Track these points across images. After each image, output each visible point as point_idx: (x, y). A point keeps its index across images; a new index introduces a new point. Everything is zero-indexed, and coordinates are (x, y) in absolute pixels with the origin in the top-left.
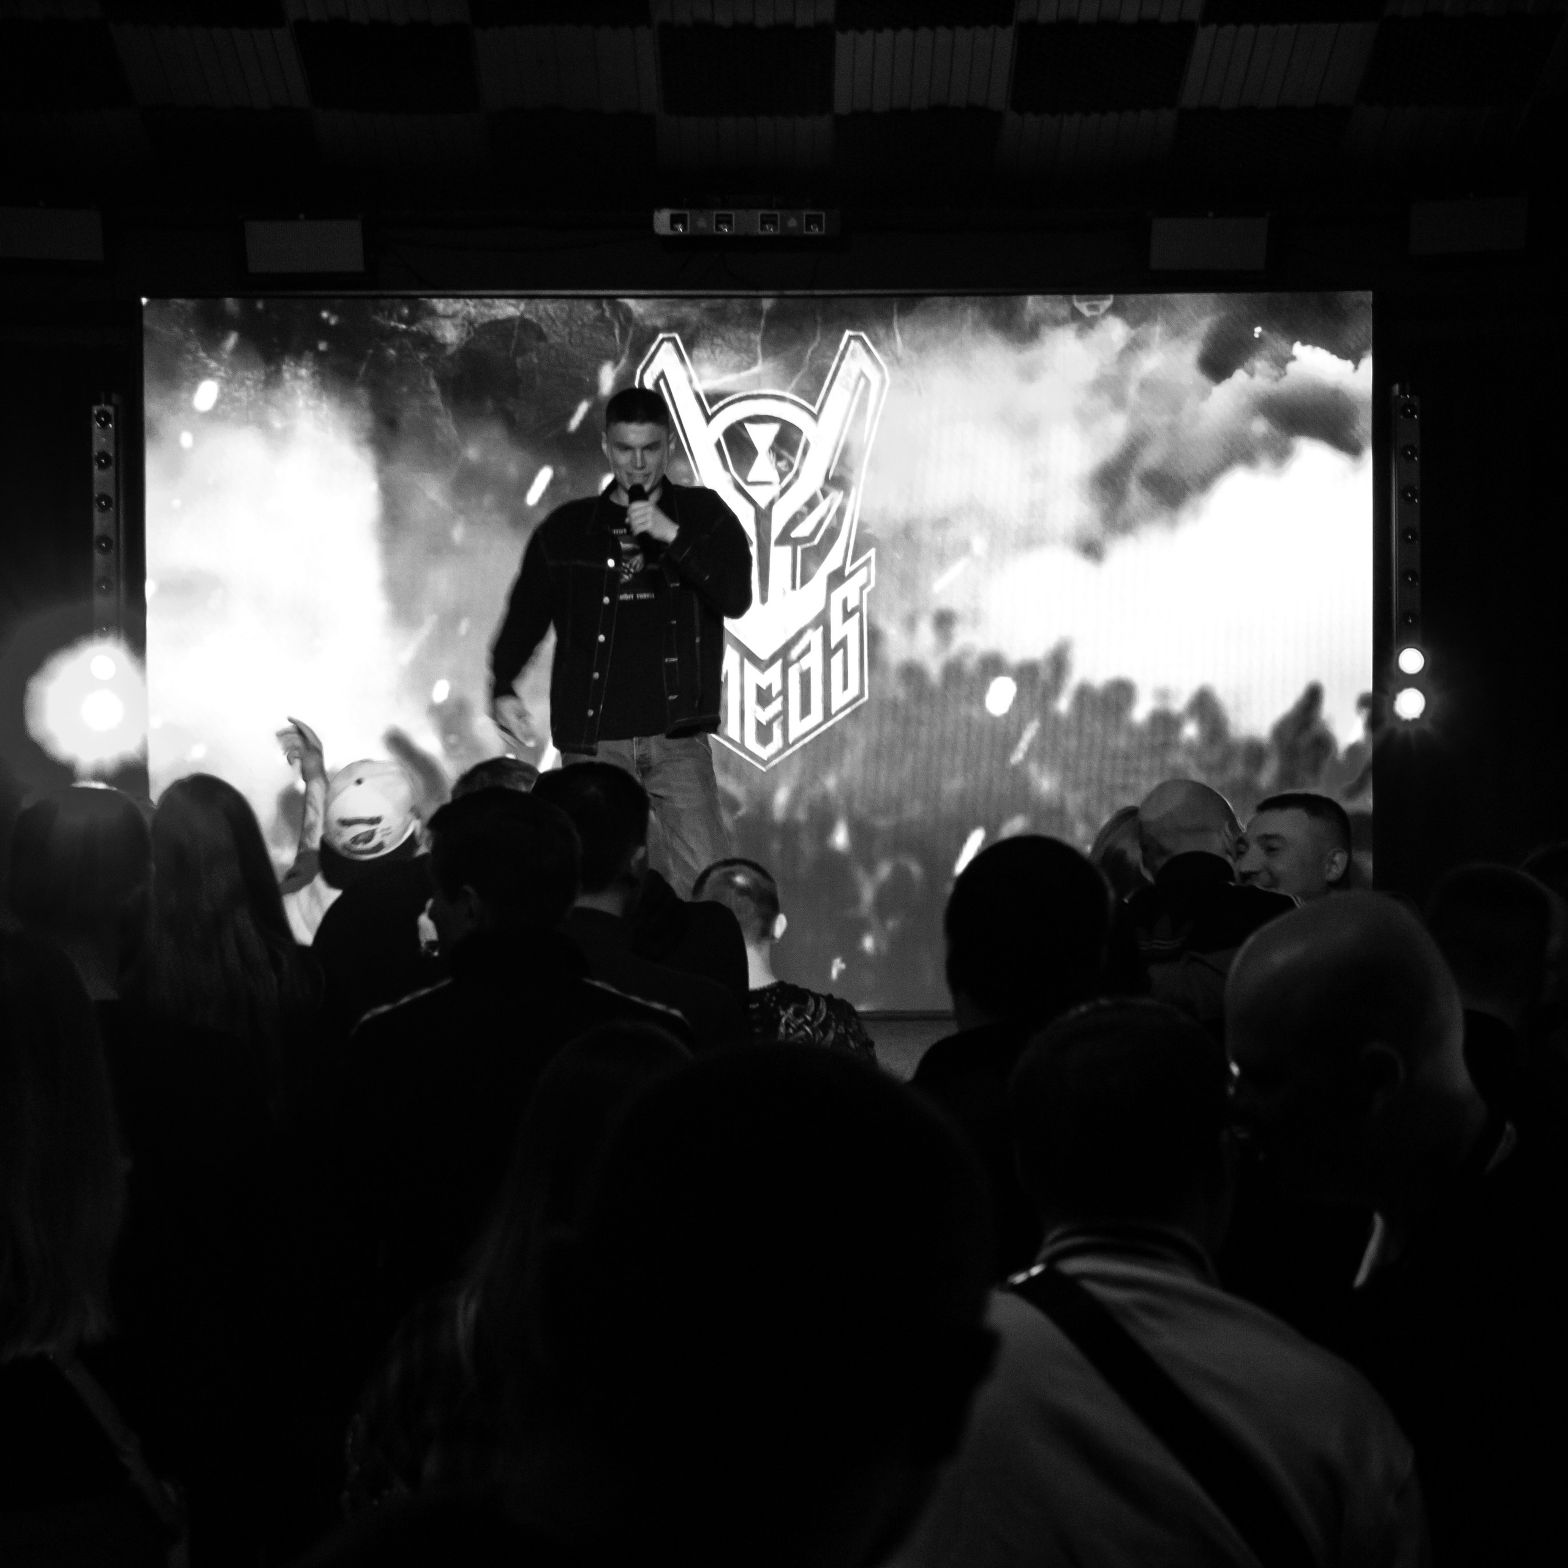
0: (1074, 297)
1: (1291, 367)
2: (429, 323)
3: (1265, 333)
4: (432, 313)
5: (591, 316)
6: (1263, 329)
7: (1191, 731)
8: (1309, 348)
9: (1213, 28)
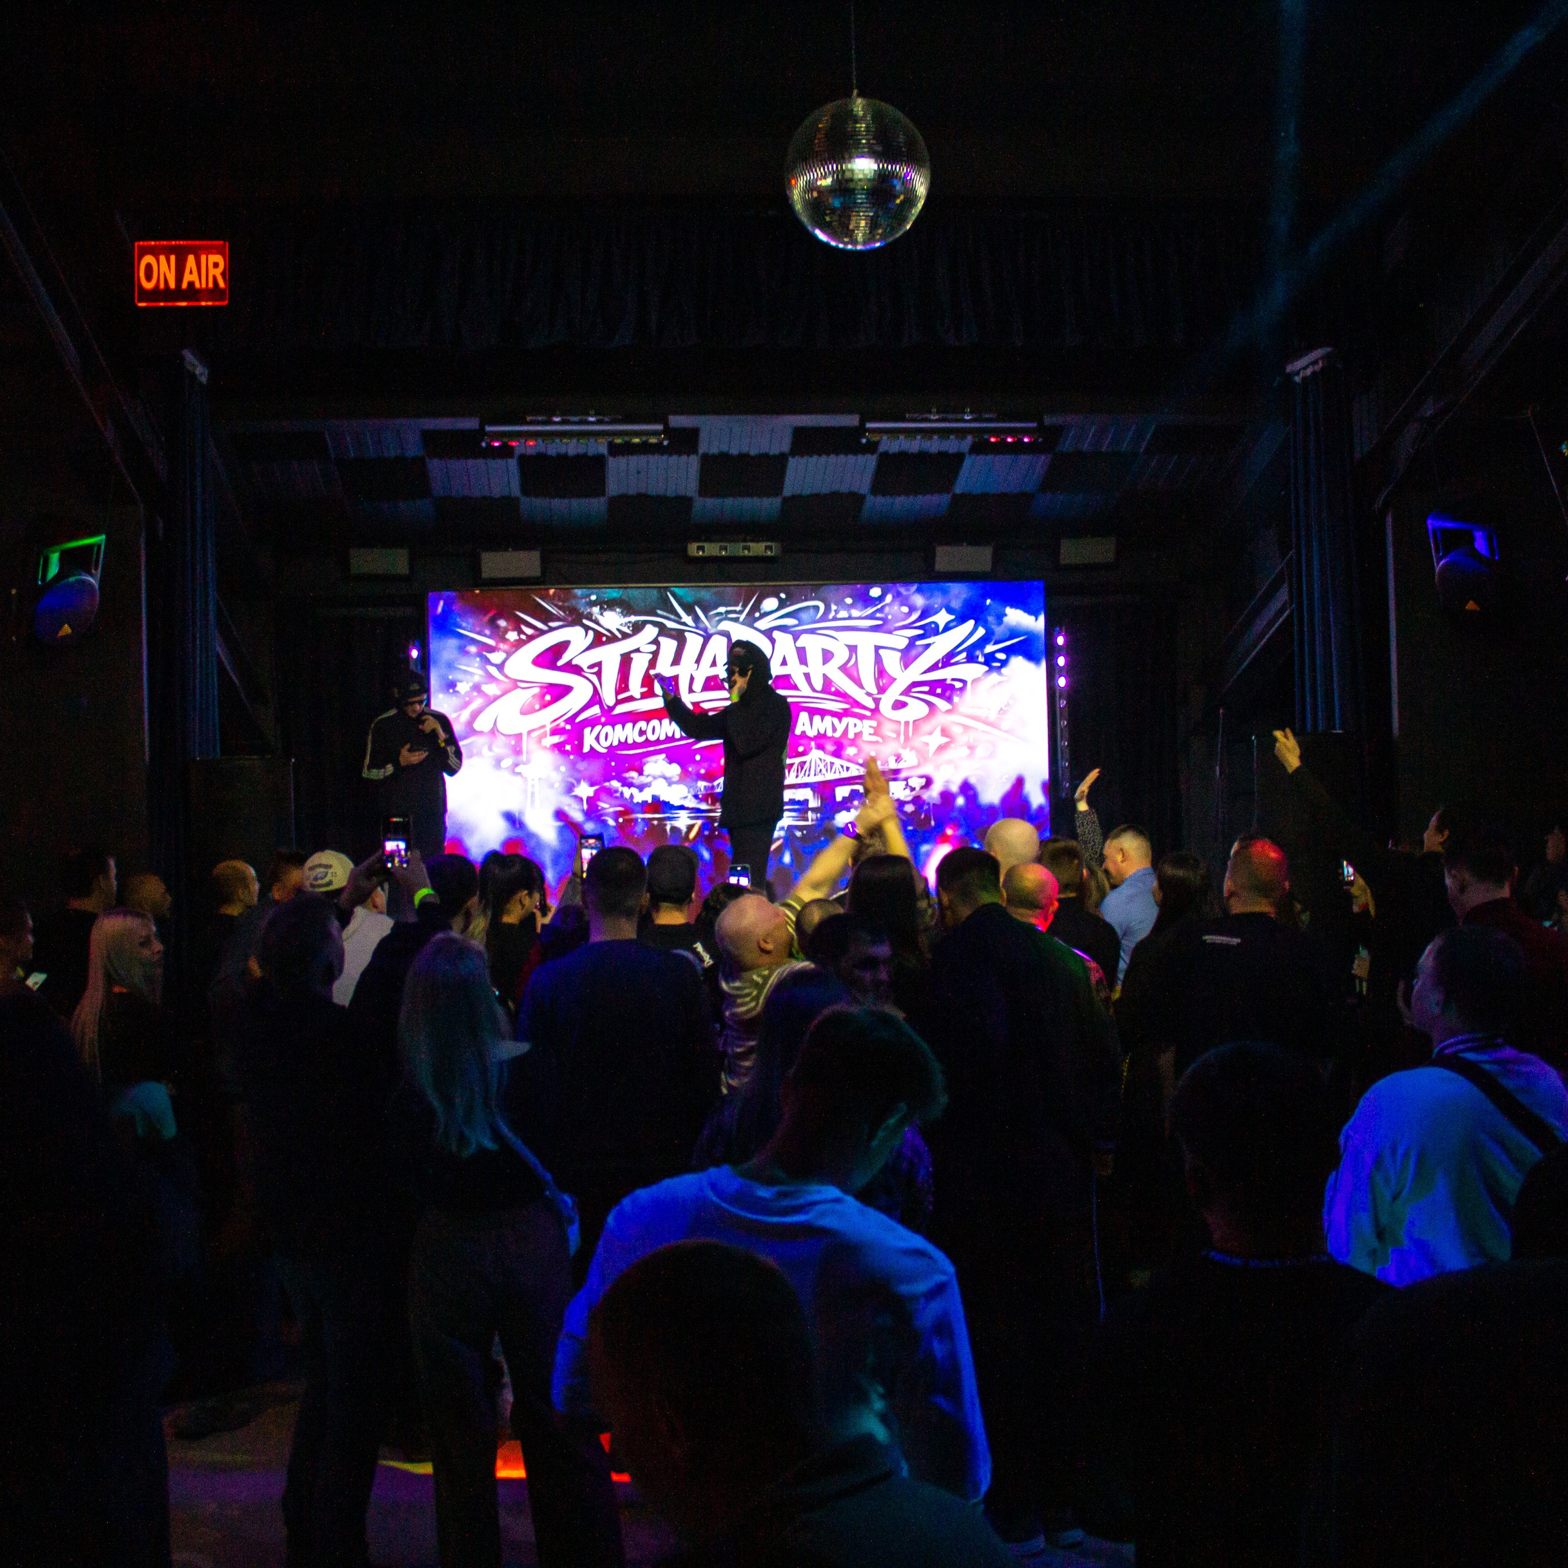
0: (898, 585)
1: (1005, 619)
2: (574, 602)
3: (992, 603)
4: (575, 597)
5: (655, 597)
6: (991, 600)
7: (960, 801)
8: (1013, 610)
9: (973, 457)
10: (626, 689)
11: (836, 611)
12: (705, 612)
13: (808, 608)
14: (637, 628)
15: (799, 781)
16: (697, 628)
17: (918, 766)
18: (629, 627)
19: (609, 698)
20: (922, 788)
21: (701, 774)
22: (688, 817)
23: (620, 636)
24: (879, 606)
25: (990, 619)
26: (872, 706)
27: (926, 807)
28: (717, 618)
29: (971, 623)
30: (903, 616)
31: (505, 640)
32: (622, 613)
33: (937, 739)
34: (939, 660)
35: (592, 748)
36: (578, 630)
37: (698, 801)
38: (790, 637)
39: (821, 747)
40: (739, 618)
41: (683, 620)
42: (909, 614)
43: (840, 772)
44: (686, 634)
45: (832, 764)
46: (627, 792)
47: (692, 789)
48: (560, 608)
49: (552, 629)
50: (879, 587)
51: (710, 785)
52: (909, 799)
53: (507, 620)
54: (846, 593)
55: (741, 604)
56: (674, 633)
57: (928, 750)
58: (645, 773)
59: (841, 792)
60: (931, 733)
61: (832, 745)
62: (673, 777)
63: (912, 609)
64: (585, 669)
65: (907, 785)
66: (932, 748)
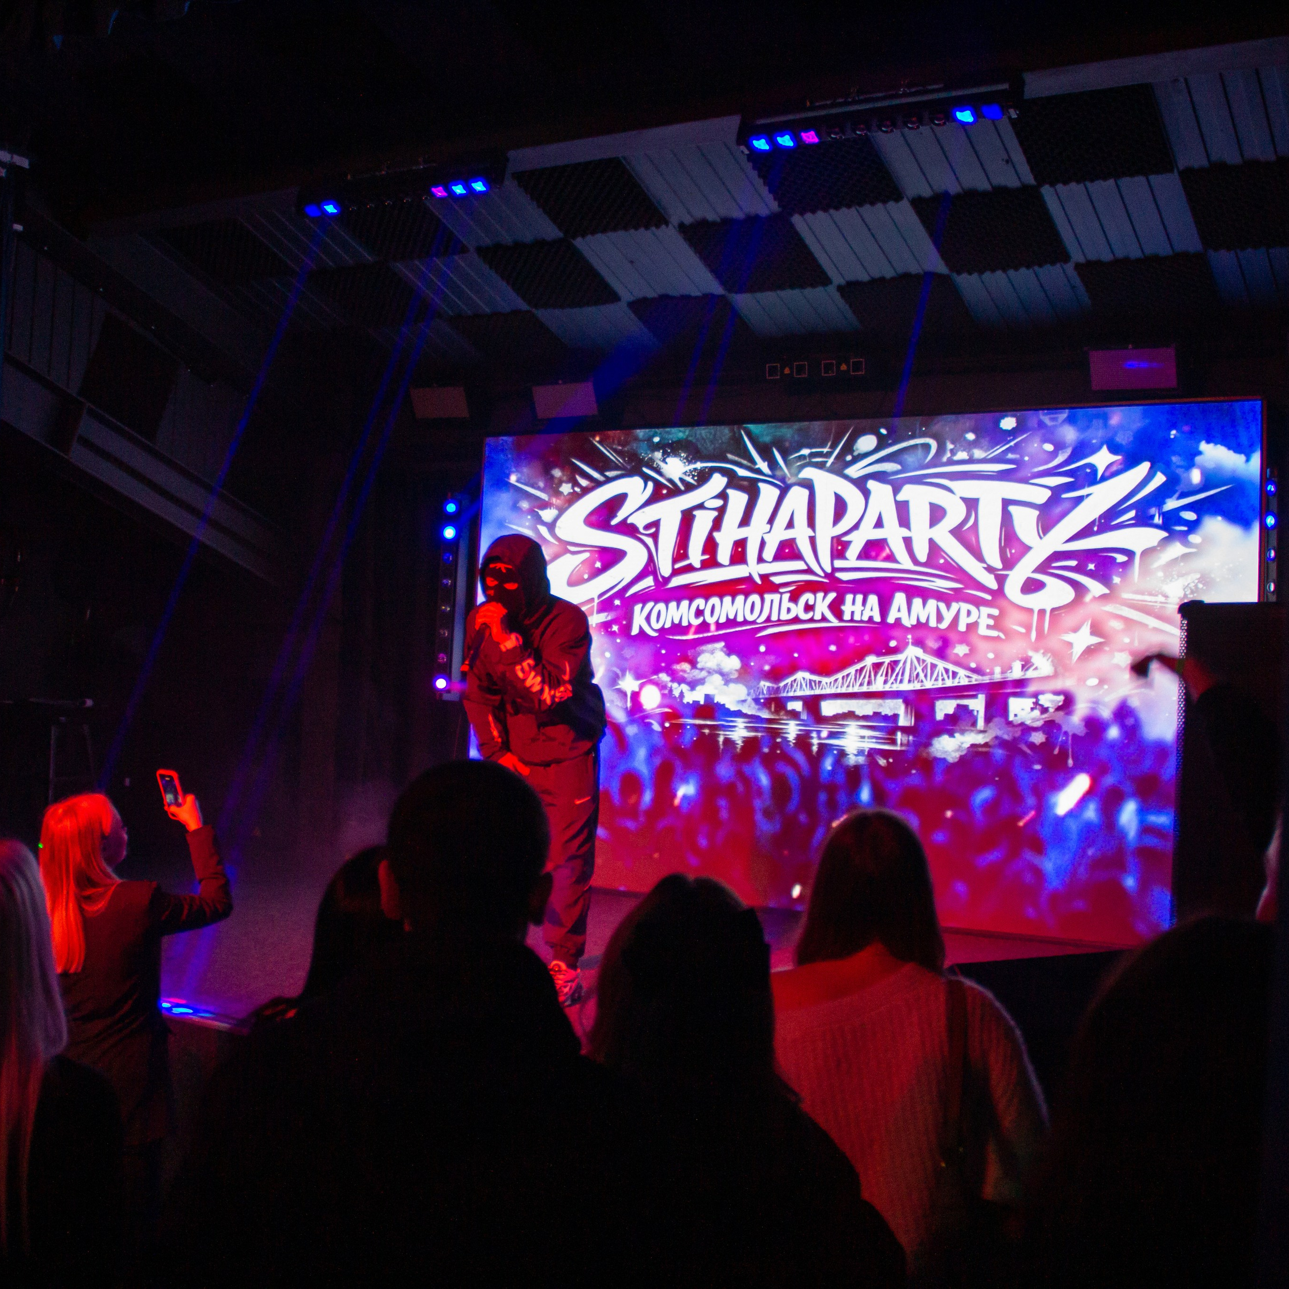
0: (1040, 412)
1: (1198, 459)
2: (635, 445)
3: (1178, 435)
4: (636, 439)
5: (727, 437)
6: (1177, 432)
7: (1114, 733)
8: (1211, 445)
10: (685, 556)
11: (952, 451)
12: (785, 454)
13: (915, 446)
14: (703, 477)
15: (887, 688)
16: (773, 477)
17: (1055, 675)
18: (694, 476)
19: (665, 567)
20: (1059, 709)
21: (765, 671)
22: (746, 727)
23: (682, 488)
24: (1012, 444)
25: (1175, 459)
26: (994, 585)
27: (1062, 738)
28: (799, 464)
29: (1145, 467)
30: (1044, 457)
31: (558, 494)
32: (686, 458)
33: (1082, 639)
34: (1095, 520)
35: (641, 628)
36: (637, 481)
37: (760, 707)
38: (888, 489)
39: (919, 643)
40: (826, 462)
41: (757, 467)
42: (1053, 455)
43: (943, 680)
44: (761, 485)
45: (934, 666)
46: (677, 689)
47: (752, 691)
48: (619, 453)
49: (609, 480)
50: (1013, 416)
51: (775, 686)
52: (1039, 724)
53: (562, 468)
54: (968, 425)
55: (829, 444)
56: (745, 483)
57: (1072, 653)
58: (699, 666)
59: (944, 708)
60: (1075, 630)
61: (936, 641)
62: (731, 673)
63: (1059, 446)
64: (641, 530)
65: (1036, 703)
66: (1078, 650)
